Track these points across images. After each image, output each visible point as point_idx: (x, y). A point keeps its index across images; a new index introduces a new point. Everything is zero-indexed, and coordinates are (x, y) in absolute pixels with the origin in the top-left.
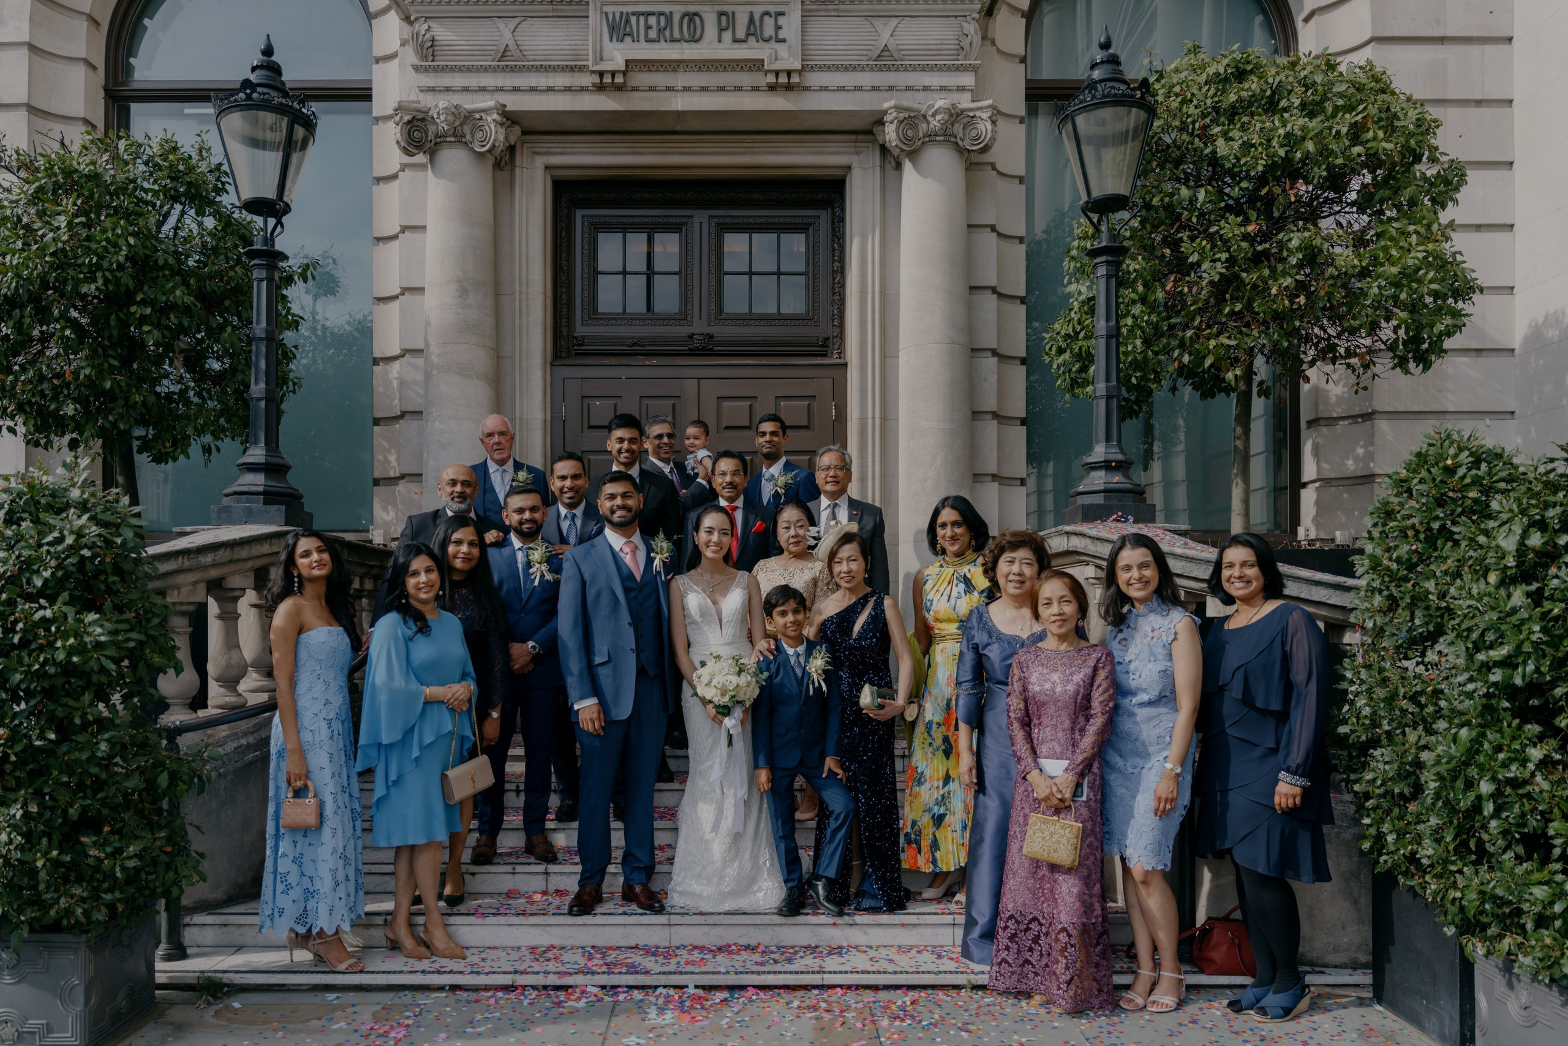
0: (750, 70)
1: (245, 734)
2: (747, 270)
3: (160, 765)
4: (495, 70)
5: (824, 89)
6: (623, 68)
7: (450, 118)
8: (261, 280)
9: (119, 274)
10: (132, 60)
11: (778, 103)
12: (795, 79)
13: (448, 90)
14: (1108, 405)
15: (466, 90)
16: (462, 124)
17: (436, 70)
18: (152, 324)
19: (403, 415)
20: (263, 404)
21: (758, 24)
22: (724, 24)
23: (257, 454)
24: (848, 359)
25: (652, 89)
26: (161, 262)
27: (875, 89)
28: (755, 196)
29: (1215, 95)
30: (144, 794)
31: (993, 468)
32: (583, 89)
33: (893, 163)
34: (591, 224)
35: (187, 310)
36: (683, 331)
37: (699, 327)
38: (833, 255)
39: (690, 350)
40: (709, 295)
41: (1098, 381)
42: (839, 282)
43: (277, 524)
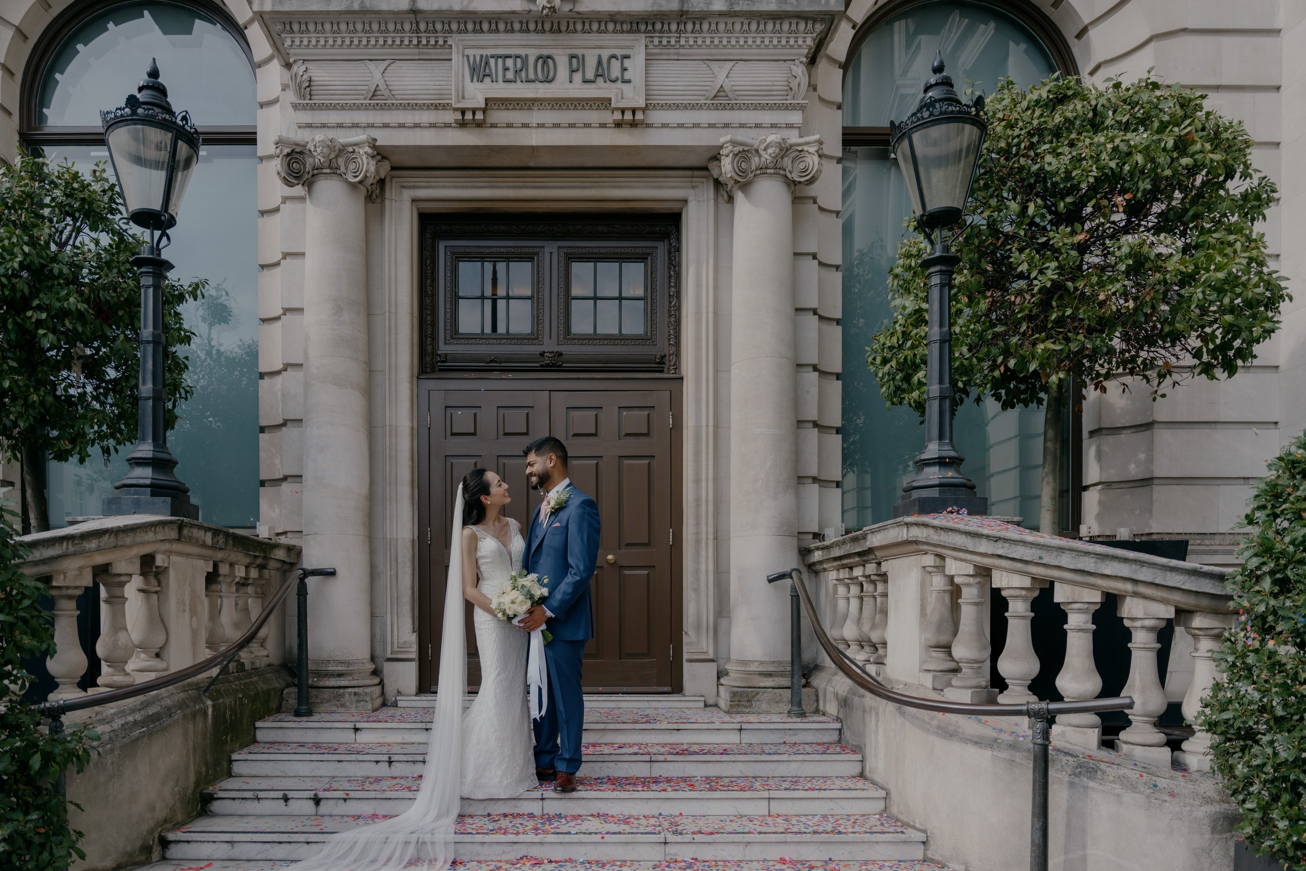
0: (598, 108)
1: (133, 711)
2: (592, 295)
3: (32, 746)
4: (366, 107)
5: (665, 126)
6: (483, 106)
7: (326, 150)
8: (148, 287)
9: (14, 280)
10: (45, 110)
11: (624, 138)
12: (639, 116)
13: (324, 126)
14: (941, 406)
15: (340, 126)
16: (337, 157)
17: (313, 108)
18: (48, 329)
19: (284, 424)
20: (150, 402)
21: (605, 66)
22: (575, 66)
23: (145, 449)
24: (684, 373)
25: (509, 126)
26: (56, 271)
27: (712, 126)
28: (600, 228)
29: (1041, 115)
30: (18, 775)
31: (813, 471)
32: (447, 126)
33: (726, 197)
34: (453, 253)
35: (81, 316)
36: (535, 349)
37: (549, 345)
38: (670, 282)
39: (542, 366)
40: (558, 317)
41: (931, 384)
42: (675, 306)
43: (164, 515)
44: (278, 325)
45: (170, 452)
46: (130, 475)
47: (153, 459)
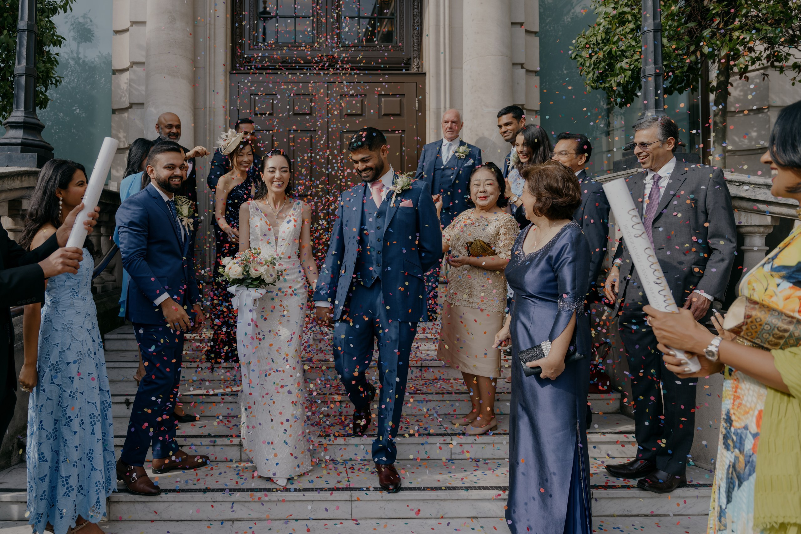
2: (356, 15)
19: (130, 106)
20: (23, 80)
23: (18, 115)
24: (426, 70)
36: (315, 53)
37: (326, 51)
38: (413, 5)
40: (332, 31)
41: (646, 64)
42: (418, 22)
43: (30, 167)
44: (127, 35)
45: (39, 118)
46: (5, 136)
47: (24, 122)
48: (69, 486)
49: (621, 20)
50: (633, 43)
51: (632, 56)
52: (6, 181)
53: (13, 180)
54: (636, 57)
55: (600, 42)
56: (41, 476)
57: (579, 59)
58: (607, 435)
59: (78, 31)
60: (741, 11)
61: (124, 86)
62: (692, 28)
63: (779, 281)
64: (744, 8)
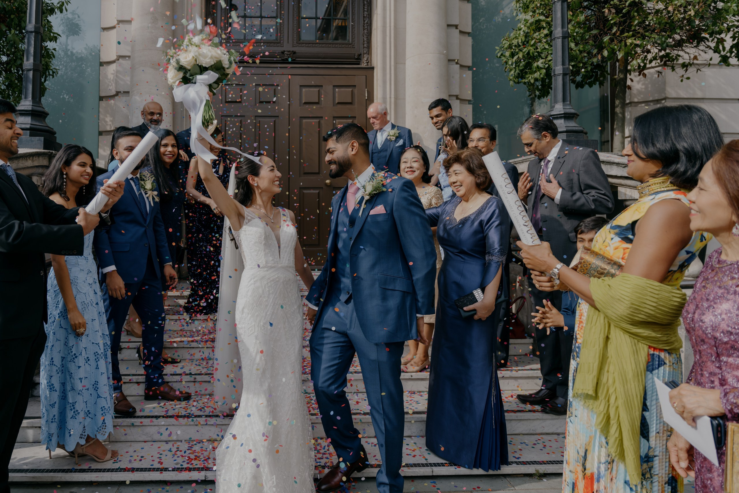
2: (314, 16)
19: (117, 94)
20: (31, 74)
23: (27, 104)
24: (374, 65)
36: (278, 49)
37: (287, 47)
38: (364, 8)
39: (283, 60)
40: (293, 29)
41: (556, 65)
42: (367, 23)
43: (38, 148)
44: (114, 31)
45: (44, 106)
47: (32, 111)
48: (75, 410)
49: (537, 26)
50: (547, 47)
51: (546, 58)
52: (21, 161)
53: (27, 160)
54: (549, 58)
55: (521, 44)
56: (51, 403)
57: (503, 58)
58: (520, 372)
59: (67, 26)
60: (634, 22)
61: (111, 77)
62: (595, 34)
63: (613, 236)
64: (636, 19)
